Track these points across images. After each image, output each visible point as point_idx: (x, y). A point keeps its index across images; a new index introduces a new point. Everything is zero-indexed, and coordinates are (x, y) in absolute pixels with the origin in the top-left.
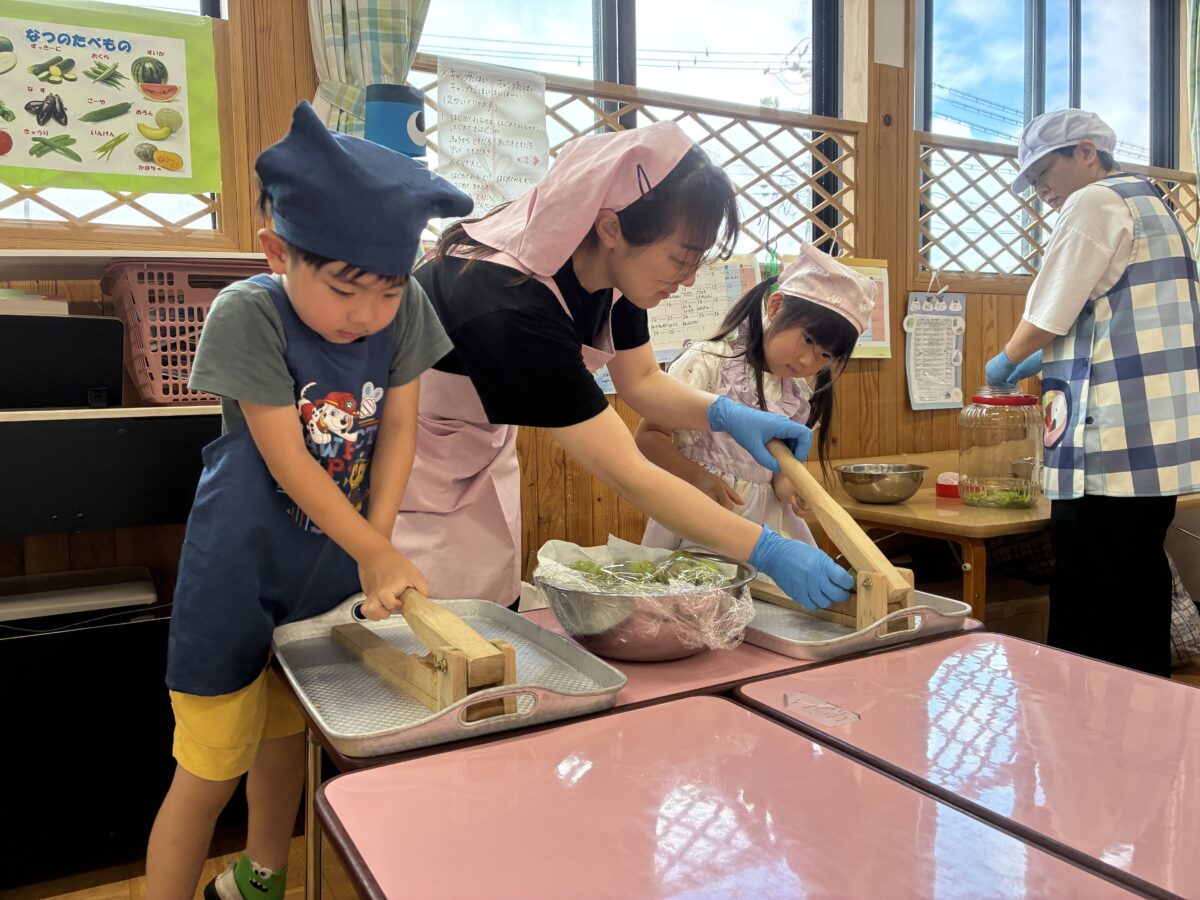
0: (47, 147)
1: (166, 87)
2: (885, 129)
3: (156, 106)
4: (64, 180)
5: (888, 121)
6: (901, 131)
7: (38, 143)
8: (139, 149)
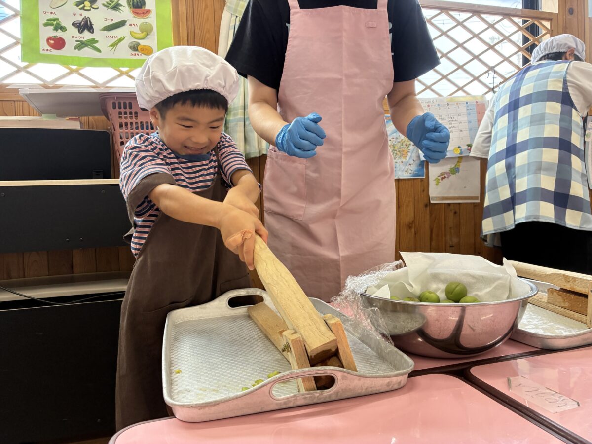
0: (83, 45)
1: (145, 10)
2: (569, 17)
3: (139, 21)
4: (93, 63)
5: (571, 12)
6: (580, 18)
7: (79, 43)
8: (131, 45)
